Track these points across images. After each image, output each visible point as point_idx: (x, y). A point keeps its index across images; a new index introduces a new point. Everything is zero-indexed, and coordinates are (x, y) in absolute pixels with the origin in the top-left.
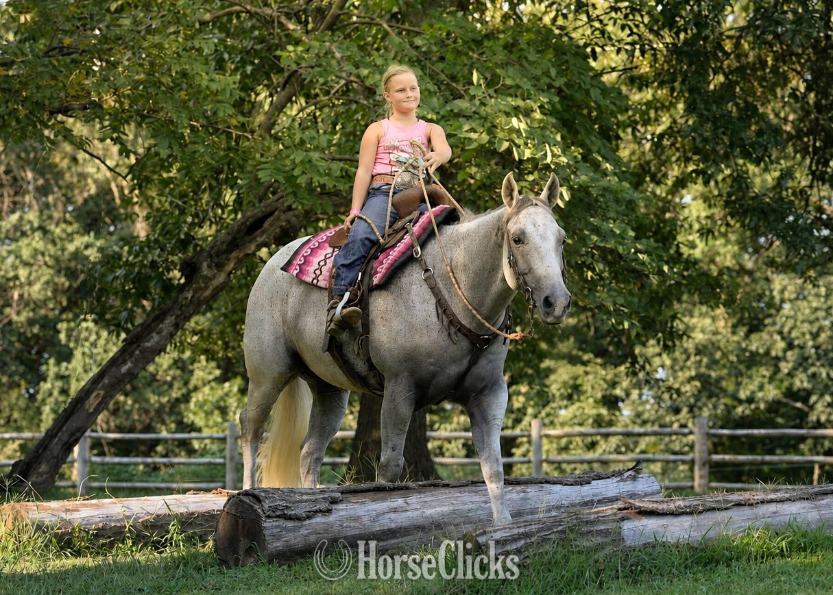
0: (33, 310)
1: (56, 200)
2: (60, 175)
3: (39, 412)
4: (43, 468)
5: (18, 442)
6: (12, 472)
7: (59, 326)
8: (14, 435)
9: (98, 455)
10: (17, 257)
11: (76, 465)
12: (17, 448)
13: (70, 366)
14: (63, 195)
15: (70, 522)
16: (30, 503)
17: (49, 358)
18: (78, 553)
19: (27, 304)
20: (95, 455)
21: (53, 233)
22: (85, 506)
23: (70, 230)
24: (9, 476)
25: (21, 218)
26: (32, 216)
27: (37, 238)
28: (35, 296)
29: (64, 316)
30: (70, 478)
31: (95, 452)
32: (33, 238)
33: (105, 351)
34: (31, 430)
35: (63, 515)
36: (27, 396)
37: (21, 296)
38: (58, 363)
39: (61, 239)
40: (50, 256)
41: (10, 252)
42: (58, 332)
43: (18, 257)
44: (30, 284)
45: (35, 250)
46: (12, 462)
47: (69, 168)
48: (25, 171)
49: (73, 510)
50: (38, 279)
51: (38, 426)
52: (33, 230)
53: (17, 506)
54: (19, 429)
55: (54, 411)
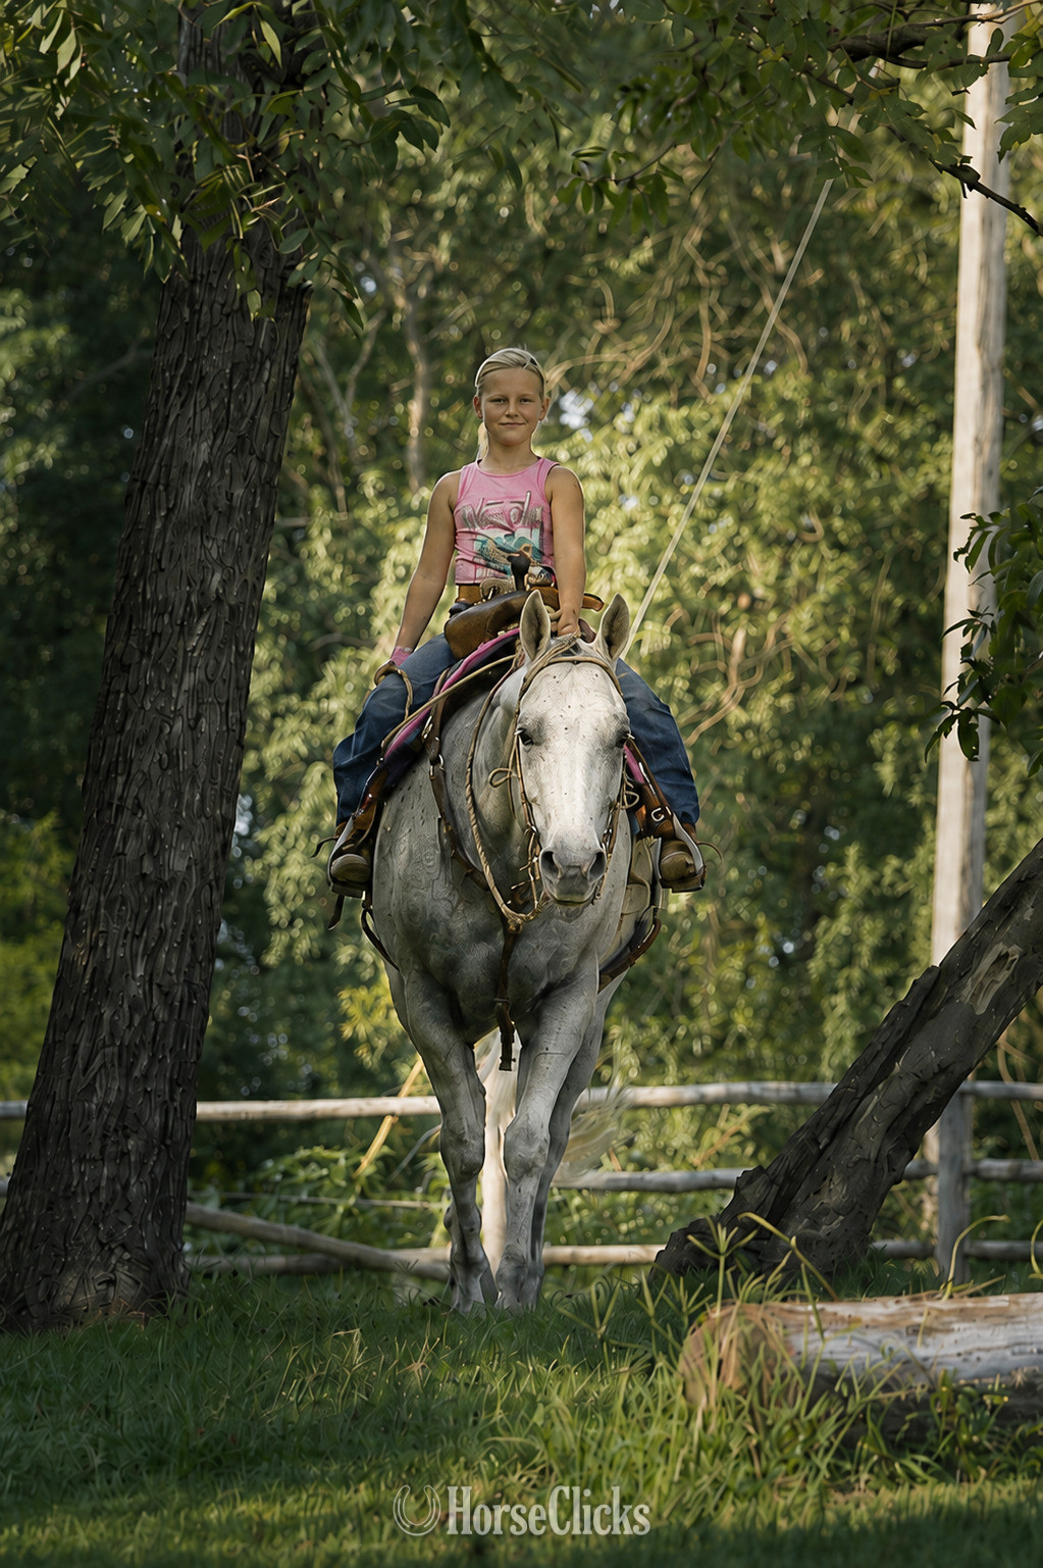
0: (793, 689)
1: (860, 335)
2: (873, 250)
3: (812, 1015)
4: (836, 1193)
5: (747, 1111)
6: (738, 1204)
7: (875, 739)
8: (740, 1087)
9: (1000, 1153)
10: (741, 519)
11: (933, 1184)
12: (746, 1129)
13: (909, 869)
14: (887, 319)
15: (921, 1367)
16: (799, 1307)
17: (846, 841)
18: (947, 1469)
19: (772, 669)
20: (991, 1155)
21: (856, 438)
22: (964, 1315)
23: (906, 428)
24: (729, 1217)
25: (757, 395)
26: (791, 384)
27: (805, 460)
28: (800, 639)
29: (891, 708)
30: (916, 1230)
31: (990, 1142)
32: (793, 458)
33: (1023, 819)
34: (788, 1074)
35: (900, 1345)
36: (774, 962)
37: (755, 644)
38: (872, 859)
39: (880, 459)
40: (844, 515)
41: (721, 504)
42: (873, 758)
43: (745, 517)
44: (783, 605)
45: (802, 493)
46: (734, 1174)
47: (905, 229)
48: (767, 241)
49: (929, 1331)
50: (806, 590)
51: (814, 1057)
52: (793, 432)
53: (757, 1313)
54: (748, 1069)
55: (860, 1011)
